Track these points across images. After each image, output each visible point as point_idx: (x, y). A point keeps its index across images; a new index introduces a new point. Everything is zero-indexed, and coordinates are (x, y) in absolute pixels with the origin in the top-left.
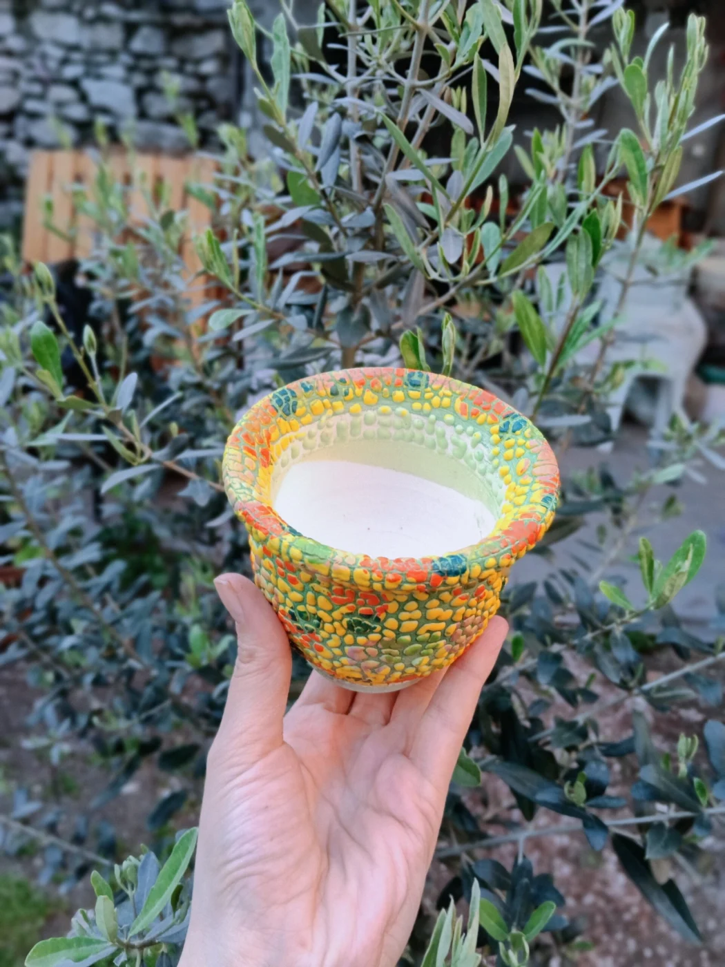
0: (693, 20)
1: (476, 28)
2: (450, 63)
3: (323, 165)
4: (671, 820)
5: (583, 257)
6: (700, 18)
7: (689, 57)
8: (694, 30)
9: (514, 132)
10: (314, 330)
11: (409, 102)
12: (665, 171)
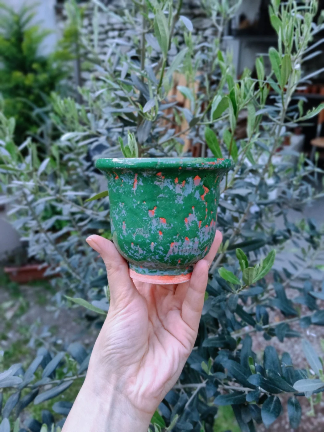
12: (282, 67)
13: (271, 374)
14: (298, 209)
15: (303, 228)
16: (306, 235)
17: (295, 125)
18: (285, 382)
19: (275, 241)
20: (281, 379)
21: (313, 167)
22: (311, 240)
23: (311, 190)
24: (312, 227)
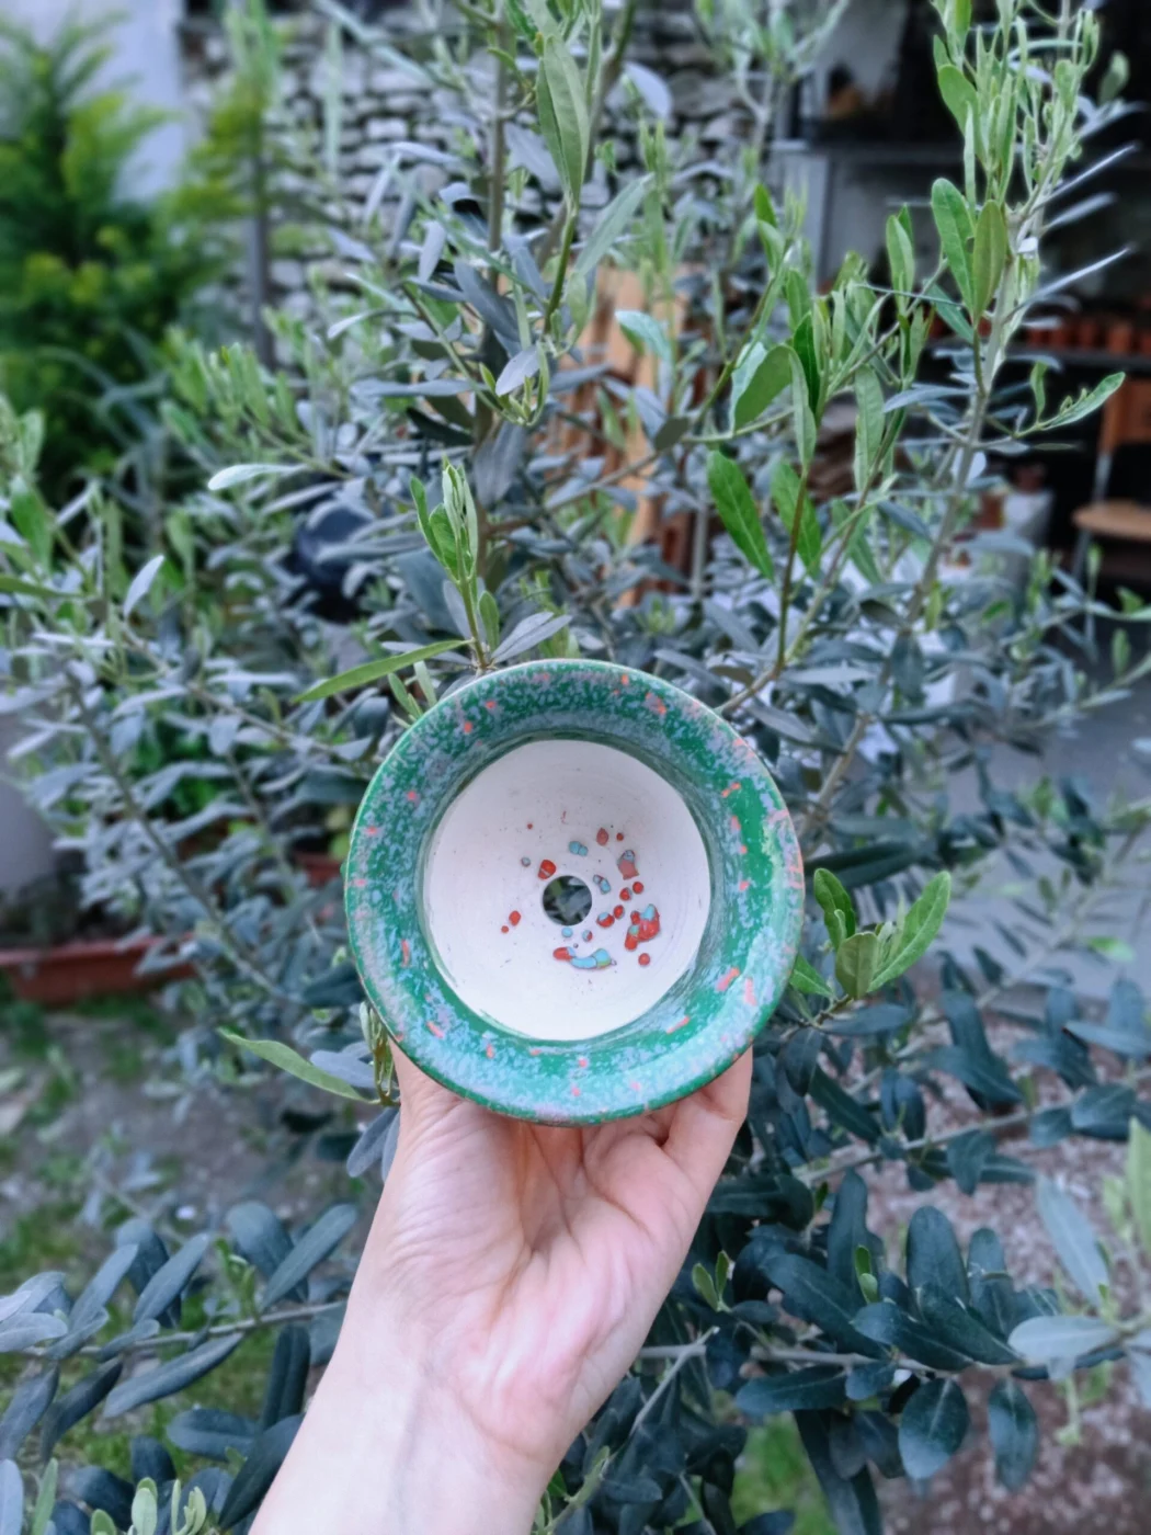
12: (977, 246)
13: (933, 1302)
14: (1028, 746)
15: (1044, 809)
16: (1056, 834)
17: (1022, 448)
18: (982, 1329)
19: (947, 854)
20: (967, 1317)
21: (1082, 599)
22: (1071, 851)
23: (1073, 680)
24: (1077, 807)
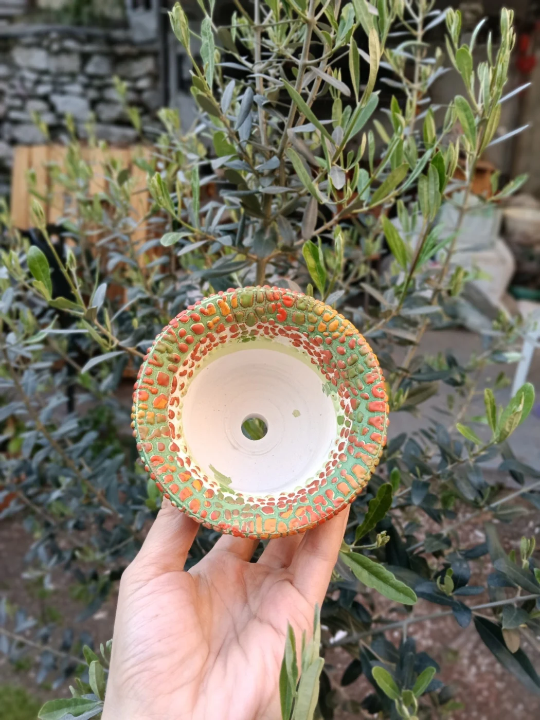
0: (505, 12)
1: (349, 20)
2: (332, 46)
3: (240, 125)
4: (518, 602)
5: (432, 186)
6: (510, 11)
7: (503, 39)
8: (506, 19)
9: (380, 96)
10: (236, 248)
11: (301, 76)
24: (453, 363)
